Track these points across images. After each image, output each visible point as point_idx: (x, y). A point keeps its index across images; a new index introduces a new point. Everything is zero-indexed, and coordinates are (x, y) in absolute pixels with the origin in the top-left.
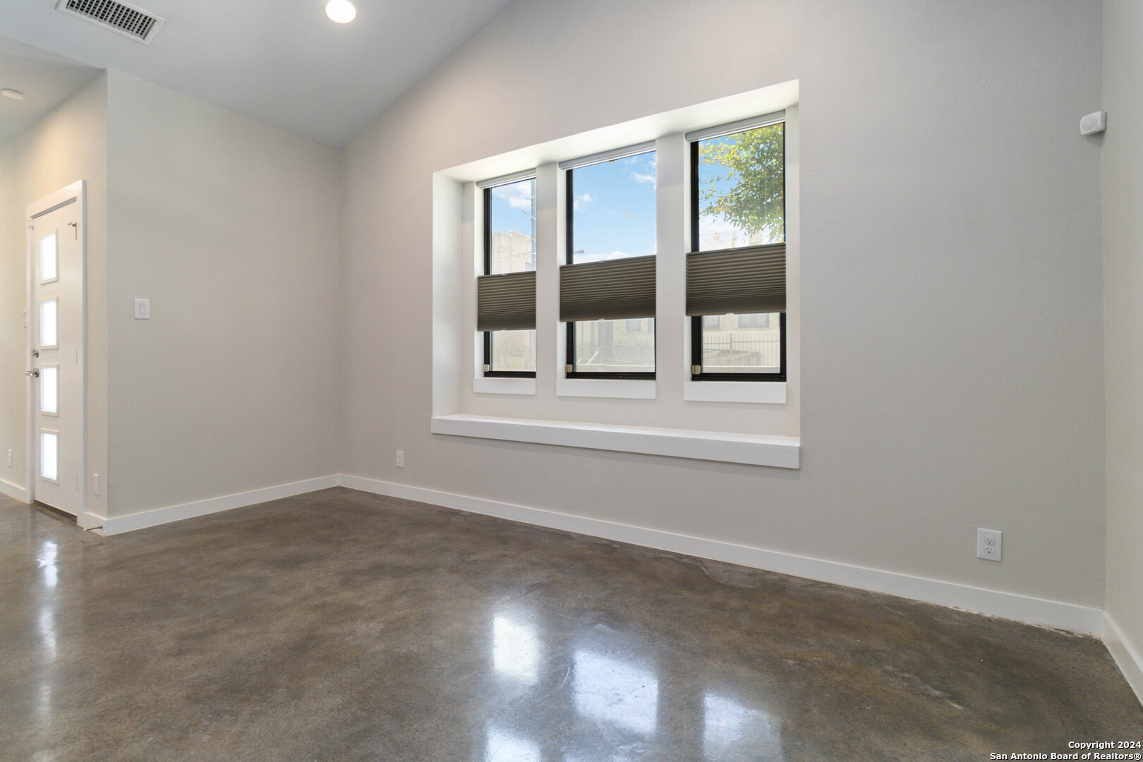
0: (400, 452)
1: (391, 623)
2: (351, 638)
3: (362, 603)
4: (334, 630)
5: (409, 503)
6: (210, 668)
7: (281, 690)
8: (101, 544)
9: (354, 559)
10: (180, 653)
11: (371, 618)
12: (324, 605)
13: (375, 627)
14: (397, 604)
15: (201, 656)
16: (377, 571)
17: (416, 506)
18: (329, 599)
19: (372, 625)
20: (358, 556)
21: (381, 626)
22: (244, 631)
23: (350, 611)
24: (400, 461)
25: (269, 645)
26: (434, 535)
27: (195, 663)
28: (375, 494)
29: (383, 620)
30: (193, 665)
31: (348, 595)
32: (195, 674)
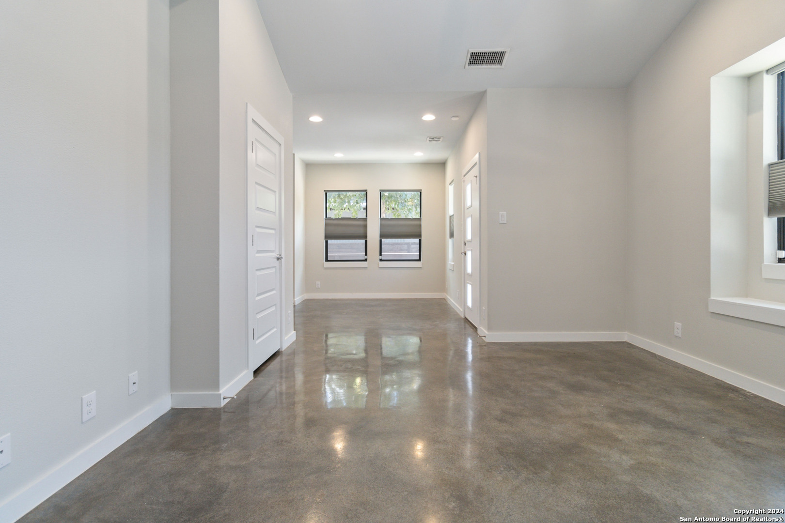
0: (678, 324)
1: (641, 463)
2: (605, 460)
3: (621, 437)
4: (593, 447)
5: (686, 369)
6: (512, 436)
7: (547, 472)
8: (485, 346)
9: (623, 400)
10: (501, 420)
11: (625, 452)
12: (591, 426)
13: (627, 461)
14: (651, 450)
15: (511, 427)
16: (640, 416)
17: (692, 373)
18: (596, 423)
19: (624, 457)
20: (628, 399)
21: (632, 462)
22: (537, 422)
23: (611, 440)
24: (678, 332)
25: (549, 438)
26: (704, 403)
27: (506, 430)
28: (655, 354)
29: (635, 458)
30: (505, 430)
31: (611, 426)
32: (505, 436)
